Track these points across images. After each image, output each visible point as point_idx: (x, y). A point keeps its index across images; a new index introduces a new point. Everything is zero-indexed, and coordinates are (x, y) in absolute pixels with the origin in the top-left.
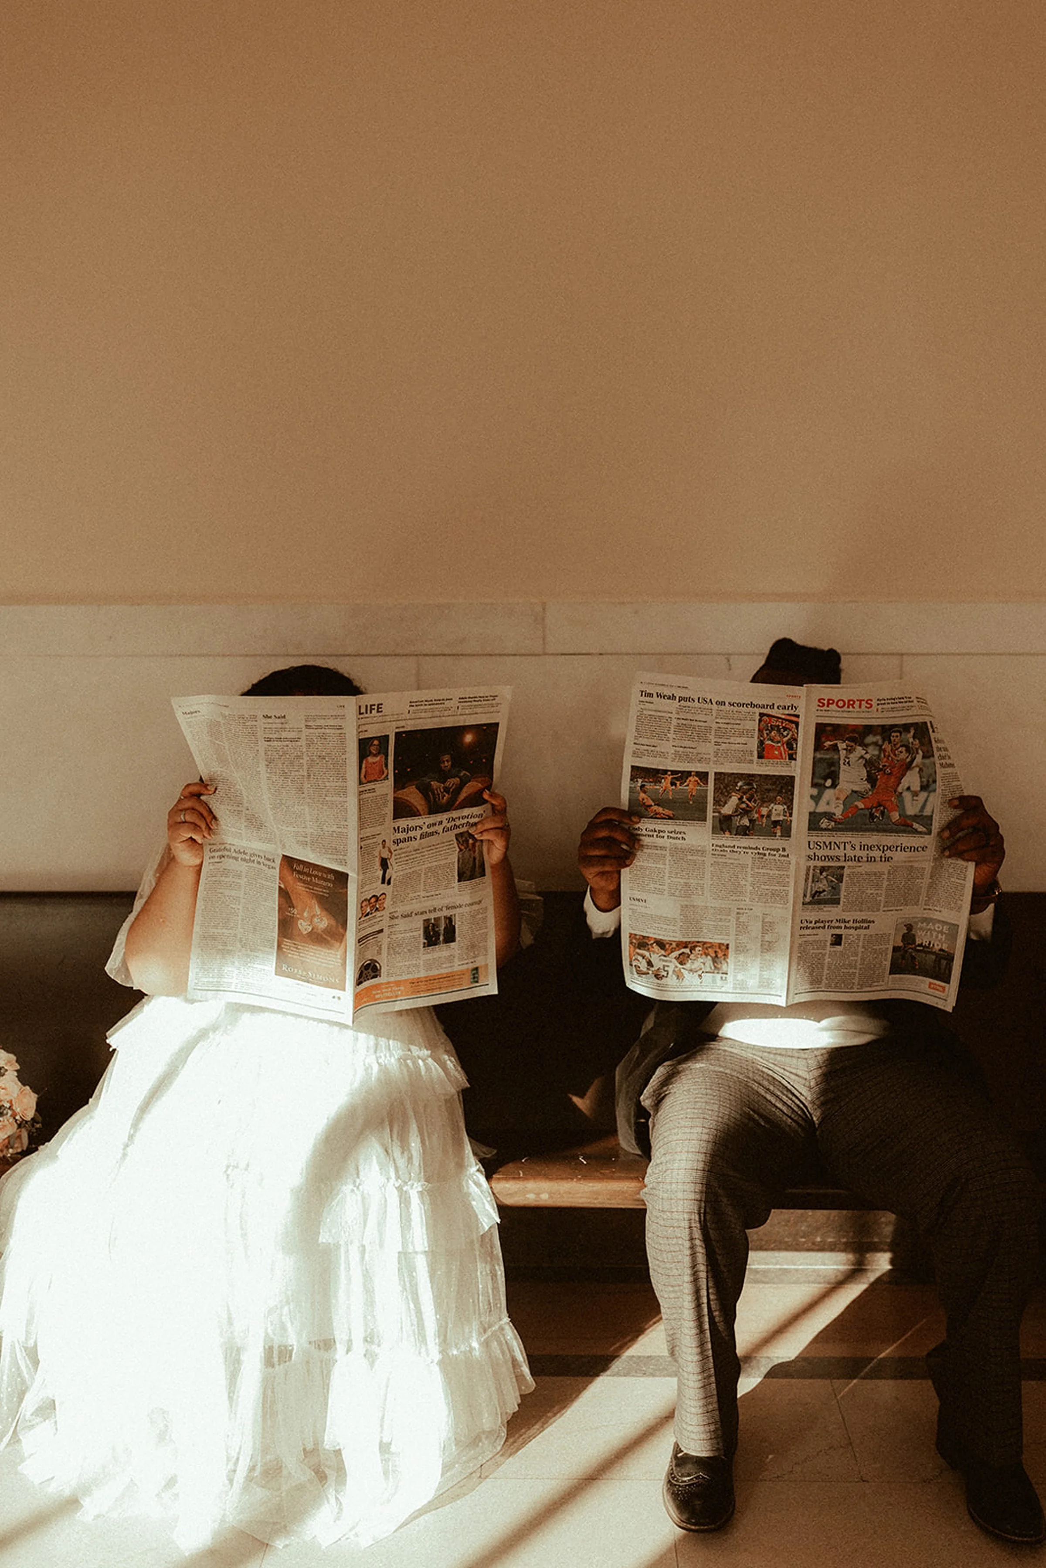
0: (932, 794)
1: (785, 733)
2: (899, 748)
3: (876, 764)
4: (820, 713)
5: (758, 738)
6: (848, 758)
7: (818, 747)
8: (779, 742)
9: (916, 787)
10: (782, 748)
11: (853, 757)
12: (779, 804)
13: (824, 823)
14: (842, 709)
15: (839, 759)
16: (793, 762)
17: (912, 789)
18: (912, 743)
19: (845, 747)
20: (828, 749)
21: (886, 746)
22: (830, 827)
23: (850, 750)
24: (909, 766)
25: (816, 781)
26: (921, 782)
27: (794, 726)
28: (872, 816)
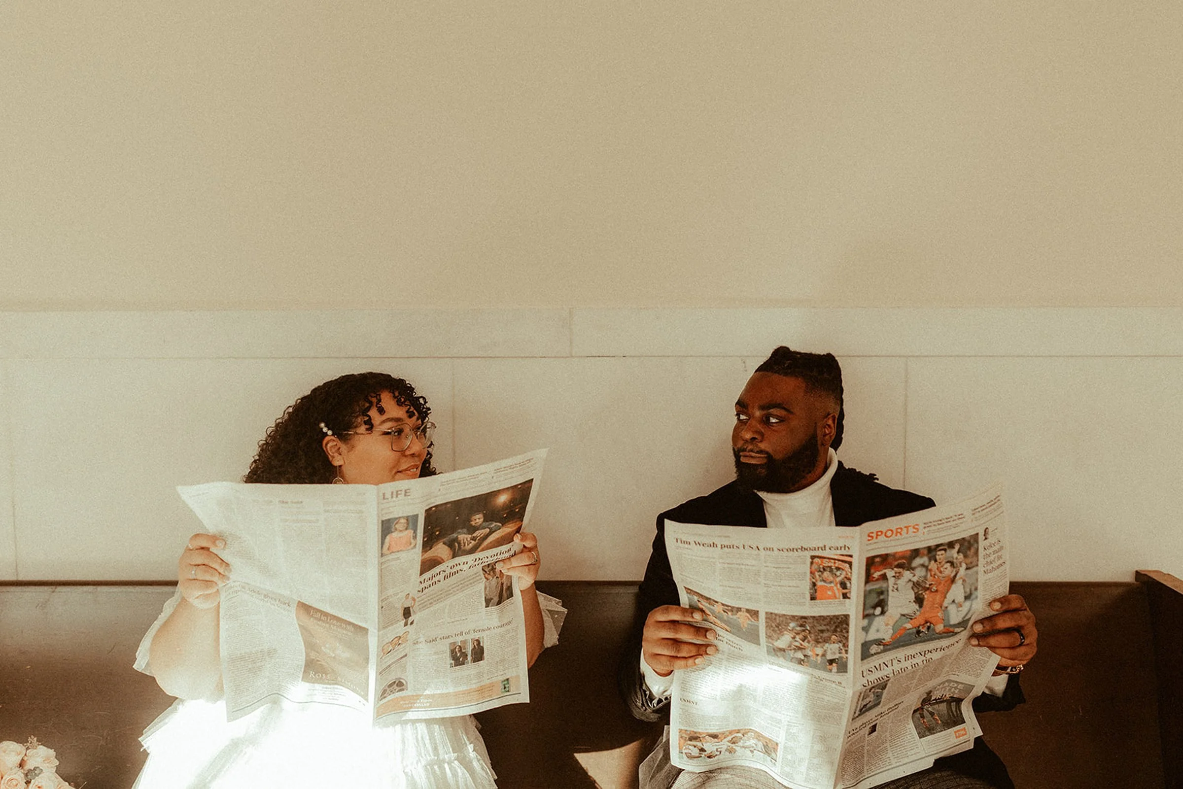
0: (974, 602)
1: (838, 573)
2: (944, 565)
3: (923, 585)
4: (869, 548)
5: (811, 580)
6: (897, 584)
7: (868, 579)
8: (831, 582)
9: (960, 598)
10: (835, 588)
11: (901, 582)
12: (834, 643)
13: (874, 649)
14: (891, 538)
15: (888, 586)
16: (847, 600)
17: (956, 601)
18: (957, 558)
19: (894, 575)
20: (877, 580)
21: (933, 565)
22: (879, 651)
23: (897, 577)
24: (953, 580)
25: (867, 612)
26: (965, 592)
27: (847, 565)
28: (918, 632)
